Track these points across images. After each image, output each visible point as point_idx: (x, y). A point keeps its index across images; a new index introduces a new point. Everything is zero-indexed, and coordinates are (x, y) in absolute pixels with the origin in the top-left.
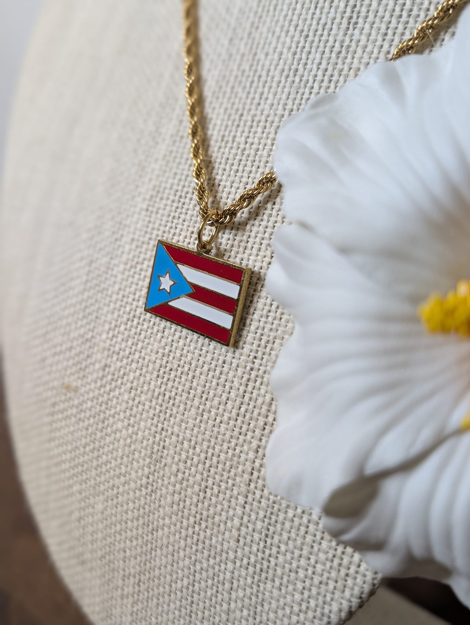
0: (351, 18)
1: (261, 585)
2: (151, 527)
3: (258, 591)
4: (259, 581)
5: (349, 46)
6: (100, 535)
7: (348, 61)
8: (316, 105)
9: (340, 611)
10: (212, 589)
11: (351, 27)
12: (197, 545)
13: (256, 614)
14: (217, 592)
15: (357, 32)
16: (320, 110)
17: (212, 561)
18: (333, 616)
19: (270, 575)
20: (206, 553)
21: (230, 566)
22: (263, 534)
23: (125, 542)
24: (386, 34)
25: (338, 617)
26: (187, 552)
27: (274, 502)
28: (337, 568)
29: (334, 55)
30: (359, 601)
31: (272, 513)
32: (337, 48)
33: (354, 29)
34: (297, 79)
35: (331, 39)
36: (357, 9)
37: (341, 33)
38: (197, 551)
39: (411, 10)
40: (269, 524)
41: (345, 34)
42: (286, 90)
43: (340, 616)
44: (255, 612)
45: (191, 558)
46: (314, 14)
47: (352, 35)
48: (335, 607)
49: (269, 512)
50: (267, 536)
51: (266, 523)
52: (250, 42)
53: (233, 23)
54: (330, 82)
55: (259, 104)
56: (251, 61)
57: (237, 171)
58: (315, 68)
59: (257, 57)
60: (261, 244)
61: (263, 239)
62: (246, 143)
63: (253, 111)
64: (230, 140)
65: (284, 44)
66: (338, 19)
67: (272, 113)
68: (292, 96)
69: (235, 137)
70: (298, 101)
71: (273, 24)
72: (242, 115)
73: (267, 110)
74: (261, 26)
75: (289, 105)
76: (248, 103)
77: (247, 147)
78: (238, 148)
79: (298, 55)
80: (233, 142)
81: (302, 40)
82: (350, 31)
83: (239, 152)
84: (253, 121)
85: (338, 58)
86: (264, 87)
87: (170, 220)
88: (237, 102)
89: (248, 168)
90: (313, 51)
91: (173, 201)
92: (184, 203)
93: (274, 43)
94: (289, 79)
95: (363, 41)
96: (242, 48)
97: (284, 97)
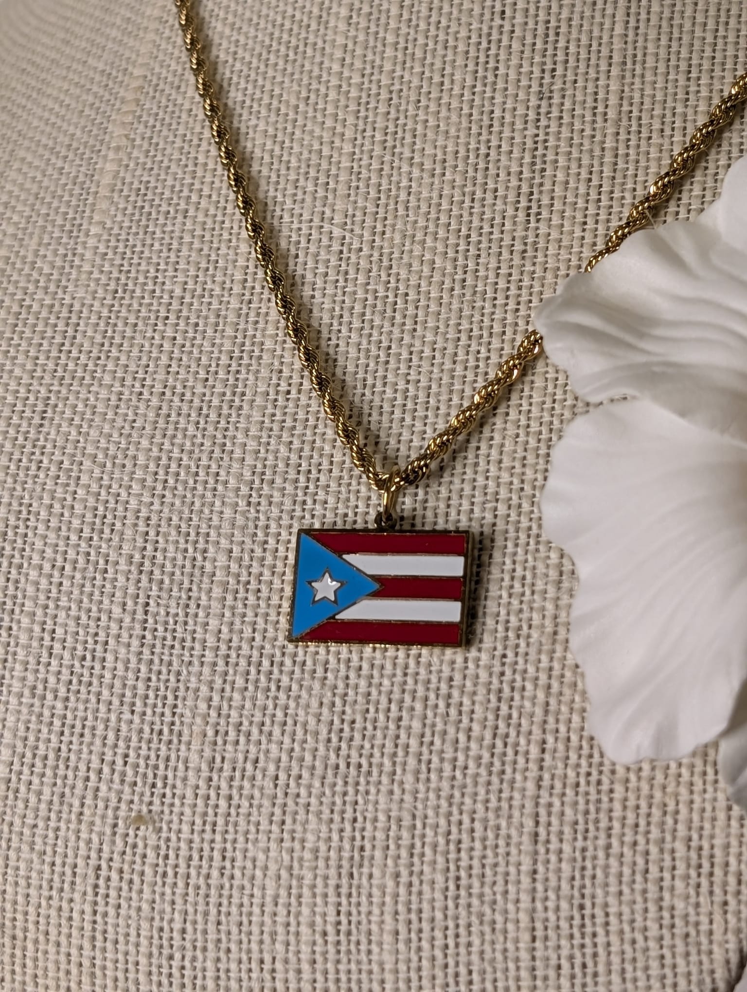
0: (529, 208)
4: (584, 985)
5: (535, 243)
7: (540, 259)
9: (728, 962)
11: (532, 219)
12: (457, 983)
15: (542, 224)
19: (601, 967)
20: (476, 989)
22: (575, 908)
24: (585, 223)
25: (726, 974)
27: (584, 850)
28: (708, 900)
29: (516, 257)
31: (583, 868)
32: (519, 247)
33: (538, 221)
34: (468, 292)
35: (507, 238)
36: (535, 197)
37: (520, 228)
39: (612, 192)
40: (583, 886)
41: (526, 229)
42: (455, 306)
46: (472, 208)
47: (537, 228)
48: (718, 960)
49: (577, 870)
50: (582, 907)
51: (576, 888)
52: (376, 254)
53: (337, 232)
54: (520, 288)
55: (415, 330)
56: (384, 278)
57: (403, 419)
58: (491, 275)
59: (394, 271)
60: (473, 504)
61: (473, 496)
62: (408, 382)
63: (407, 339)
64: (379, 383)
65: (434, 250)
66: (510, 212)
67: (439, 339)
68: (466, 312)
69: (385, 377)
70: (477, 318)
71: (409, 227)
72: (389, 348)
73: (429, 337)
74: (388, 230)
75: (465, 326)
76: (396, 331)
77: (411, 387)
78: (396, 391)
79: (461, 262)
80: (385, 384)
81: (462, 242)
82: (533, 225)
83: (399, 396)
84: (411, 353)
85: (523, 258)
86: (417, 308)
87: (298, 508)
88: (375, 333)
89: (420, 413)
90: (483, 254)
91: (297, 481)
92: (318, 480)
93: (417, 250)
94: (456, 292)
95: (554, 235)
96: (363, 264)
97: (453, 315)
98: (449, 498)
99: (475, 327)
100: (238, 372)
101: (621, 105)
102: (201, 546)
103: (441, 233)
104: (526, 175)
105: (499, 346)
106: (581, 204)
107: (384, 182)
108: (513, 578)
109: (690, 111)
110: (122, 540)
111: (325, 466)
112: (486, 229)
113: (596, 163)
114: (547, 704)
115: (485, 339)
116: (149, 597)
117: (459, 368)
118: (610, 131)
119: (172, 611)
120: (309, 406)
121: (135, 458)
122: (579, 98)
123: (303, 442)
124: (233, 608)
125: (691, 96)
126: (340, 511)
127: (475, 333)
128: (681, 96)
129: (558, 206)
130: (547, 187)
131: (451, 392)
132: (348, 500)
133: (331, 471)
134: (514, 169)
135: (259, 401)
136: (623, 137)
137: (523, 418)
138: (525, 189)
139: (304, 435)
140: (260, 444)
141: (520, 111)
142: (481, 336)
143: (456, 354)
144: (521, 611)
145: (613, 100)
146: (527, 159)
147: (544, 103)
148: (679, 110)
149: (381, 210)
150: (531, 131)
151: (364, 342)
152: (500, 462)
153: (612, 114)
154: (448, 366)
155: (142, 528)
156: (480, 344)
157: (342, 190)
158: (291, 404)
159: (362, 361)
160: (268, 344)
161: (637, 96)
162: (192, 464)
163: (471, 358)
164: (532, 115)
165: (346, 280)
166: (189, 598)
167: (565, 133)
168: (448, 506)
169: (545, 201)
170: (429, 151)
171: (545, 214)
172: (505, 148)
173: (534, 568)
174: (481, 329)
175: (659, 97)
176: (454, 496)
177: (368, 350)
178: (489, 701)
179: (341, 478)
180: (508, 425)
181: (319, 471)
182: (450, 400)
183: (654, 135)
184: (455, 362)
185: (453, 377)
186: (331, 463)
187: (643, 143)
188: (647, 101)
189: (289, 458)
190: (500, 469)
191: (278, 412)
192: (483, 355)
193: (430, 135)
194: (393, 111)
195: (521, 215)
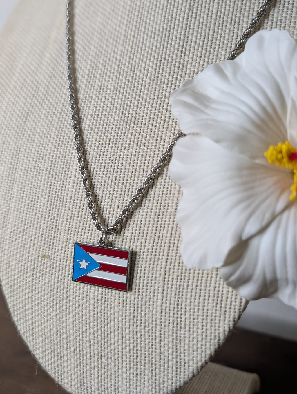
0: (182, 51)
1: (178, 332)
2: (106, 322)
3: (177, 336)
4: (177, 330)
5: (183, 64)
6: (72, 338)
7: (184, 70)
8: (185, 85)
9: (225, 331)
10: (149, 345)
11: (183, 55)
12: (137, 323)
13: (177, 350)
14: (152, 345)
15: (186, 57)
16: (187, 87)
17: (147, 329)
18: (221, 335)
19: (183, 326)
20: (143, 325)
21: (158, 328)
22: (176, 304)
23: (90, 336)
24: (201, 57)
25: (224, 335)
26: (131, 329)
27: (180, 285)
28: (220, 309)
29: (176, 69)
30: (233, 323)
31: (179, 292)
32: (177, 65)
33: (185, 55)
34: (159, 81)
35: (174, 62)
36: (184, 47)
37: (178, 58)
38: (137, 326)
39: (211, 46)
40: (179, 298)
41: (181, 59)
42: (154, 86)
43: (225, 334)
44: (177, 348)
45: (134, 331)
46: (163, 50)
47: (184, 58)
48: (221, 330)
49: (177, 292)
50: (178, 305)
51: (177, 298)
52: (130, 66)
53: (118, 58)
54: (176, 80)
55: (140, 94)
56: (132, 75)
57: (134, 127)
58: (167, 75)
59: (135, 73)
60: (153, 160)
61: (154, 157)
62: (136, 113)
63: (137, 98)
64: (127, 113)
65: (149, 65)
66: (176, 52)
67: (148, 98)
68: (158, 89)
69: (129, 111)
70: (161, 91)
71: (142, 56)
72: (131, 100)
73: (145, 97)
74: (135, 58)
75: (157, 93)
76: (134, 94)
77: (137, 115)
78: (132, 116)
79: (157, 70)
80: (129, 114)
81: (158, 63)
82: (183, 57)
83: (133, 118)
84: (138, 103)
85: (179, 69)
86: (141, 86)
87: (98, 156)
88: (127, 95)
89: (139, 125)
90: (165, 67)
91: (98, 147)
92: (105, 147)
93: (143, 65)
94: (155, 81)
95: (190, 61)
96: (126, 69)
97: (153, 90)
98: (146, 157)
99: (160, 94)
100: (84, 107)
101: (217, 13)
102: (68, 167)
103: (152, 59)
104: (182, 38)
105: (167, 102)
106: (200, 49)
107: (135, 40)
108: (164, 188)
109: (242, 16)
110: (45, 162)
111: (108, 142)
112: (167, 58)
113: (207, 35)
114: (172, 234)
115: (163, 99)
116: (51, 183)
117: (153, 109)
118: (213, 22)
119: (58, 188)
120: (104, 120)
121: (51, 135)
122: (203, 10)
123: (102, 133)
124: (76, 189)
125: (243, 10)
126: (111, 159)
127: (160, 96)
128: (239, 10)
129: (192, 50)
130: (189, 43)
131: (150, 118)
132: (114, 155)
133: (109, 144)
134: (178, 36)
135: (89, 116)
136: (217, 24)
137: (173, 129)
138: (181, 43)
139: (102, 130)
140: (88, 132)
141: (182, 15)
142: (162, 98)
143: (153, 104)
144: (166, 200)
145: (215, 11)
146: (183, 33)
147: (190, 12)
148: (238, 15)
149: (133, 50)
150: (185, 22)
151: (124, 98)
152: (164, 145)
153: (214, 16)
154: (150, 108)
155: (51, 159)
156: (161, 101)
157: (121, 42)
158: (99, 119)
159: (122, 105)
160: (94, 97)
161: (223, 10)
162: (67, 138)
163: (158, 106)
164: (186, 16)
165: (120, 75)
166: (63, 184)
167: (197, 23)
168: (145, 160)
169: (188, 48)
170: (150, 29)
171: (187, 53)
172: (176, 28)
173: (171, 185)
174: (162, 95)
175: (231, 10)
176: (148, 156)
177: (125, 101)
178: (153, 230)
179: (112, 147)
180: (168, 132)
181: (106, 144)
182: (150, 121)
183: (228, 25)
184: (152, 107)
185: (151, 113)
186: (110, 141)
187: (224, 27)
188: (227, 12)
189: (97, 138)
190: (163, 148)
191: (95, 121)
192: (162, 105)
193: (151, 23)
194: (140, 14)
195: (179, 53)
